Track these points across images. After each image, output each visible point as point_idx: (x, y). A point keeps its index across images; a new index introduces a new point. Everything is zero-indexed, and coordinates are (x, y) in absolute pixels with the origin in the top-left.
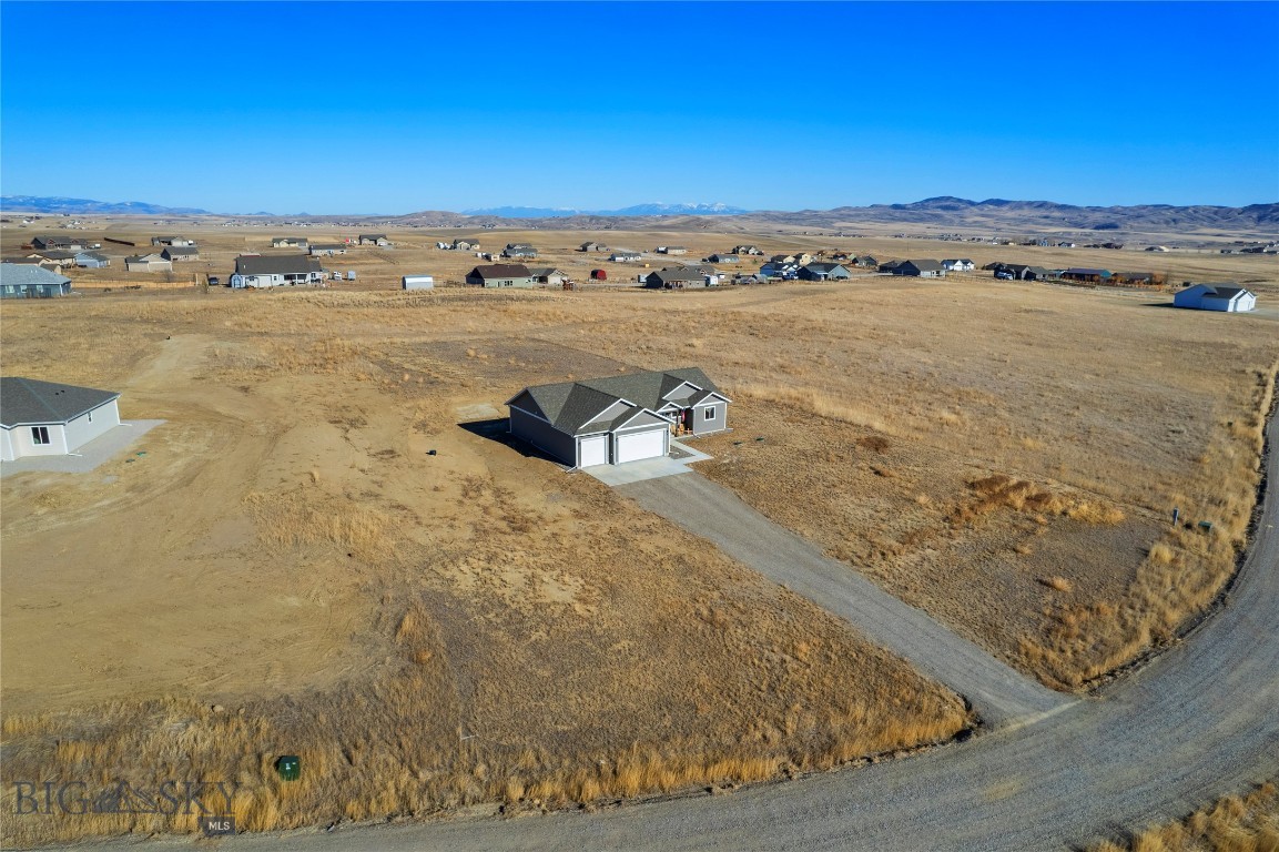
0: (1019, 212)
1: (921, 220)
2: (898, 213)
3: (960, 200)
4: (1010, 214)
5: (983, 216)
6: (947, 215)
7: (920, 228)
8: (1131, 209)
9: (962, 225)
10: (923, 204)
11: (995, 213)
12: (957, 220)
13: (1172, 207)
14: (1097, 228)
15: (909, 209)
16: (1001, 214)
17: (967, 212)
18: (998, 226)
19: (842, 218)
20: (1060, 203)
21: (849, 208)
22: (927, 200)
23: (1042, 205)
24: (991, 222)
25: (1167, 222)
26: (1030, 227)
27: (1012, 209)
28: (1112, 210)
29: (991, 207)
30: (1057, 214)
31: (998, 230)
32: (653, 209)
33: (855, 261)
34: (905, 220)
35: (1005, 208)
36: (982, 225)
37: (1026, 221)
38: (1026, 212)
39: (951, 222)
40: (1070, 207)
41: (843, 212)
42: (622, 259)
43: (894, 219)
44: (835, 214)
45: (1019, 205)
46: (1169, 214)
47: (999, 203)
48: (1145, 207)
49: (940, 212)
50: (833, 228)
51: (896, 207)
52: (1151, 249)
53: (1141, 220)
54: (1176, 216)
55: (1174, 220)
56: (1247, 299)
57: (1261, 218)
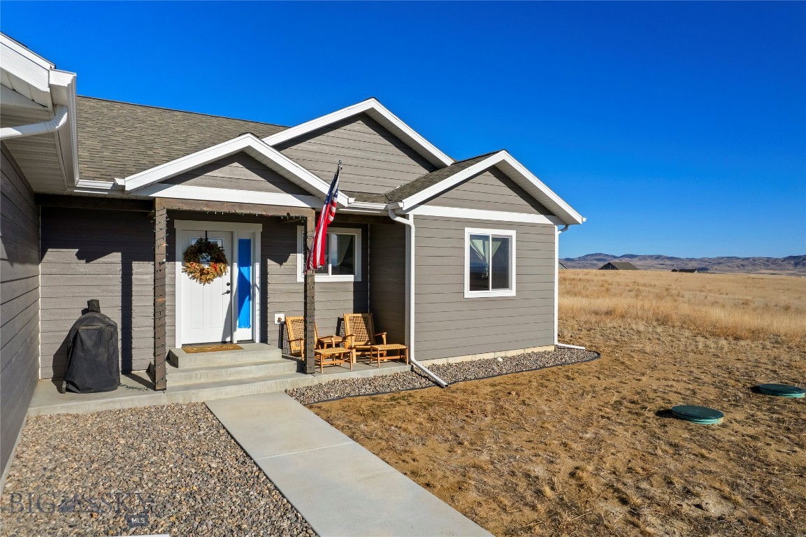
0: (645, 261)
1: (585, 267)
2: (569, 263)
3: (607, 256)
6: (601, 264)
10: (585, 258)
13: (739, 258)
15: (577, 261)
22: (587, 256)
23: (658, 257)
25: (738, 267)
28: (701, 260)
29: (627, 259)
30: (669, 262)
34: (574, 267)
35: (636, 259)
37: (649, 267)
38: (649, 262)
40: (676, 258)
46: (738, 262)
48: (722, 258)
49: (595, 262)
51: (567, 259)
53: (721, 265)
54: (743, 263)
55: (742, 265)
57: (796, 264)
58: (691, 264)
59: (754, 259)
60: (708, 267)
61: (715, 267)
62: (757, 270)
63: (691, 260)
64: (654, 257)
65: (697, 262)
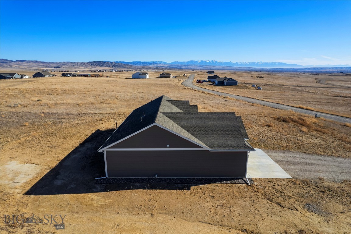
0: (30, 64)
4: (27, 64)
5: (17, 65)
8: (61, 63)
11: (21, 64)
13: (71, 62)
14: (55, 68)
20: (42, 61)
23: (36, 62)
24: (21, 67)
25: (72, 66)
28: (56, 63)
29: (19, 62)
30: (41, 64)
35: (24, 63)
37: (33, 66)
38: (32, 64)
40: (45, 62)
45: (29, 62)
46: (72, 64)
47: (22, 61)
48: (65, 62)
53: (65, 65)
54: (73, 64)
55: (73, 65)
56: (148, 75)
57: (91, 65)
58: (52, 65)
59: (77, 63)
60: (60, 66)
61: (63, 66)
62: (78, 67)
63: (52, 63)
64: (34, 62)
65: (55, 64)
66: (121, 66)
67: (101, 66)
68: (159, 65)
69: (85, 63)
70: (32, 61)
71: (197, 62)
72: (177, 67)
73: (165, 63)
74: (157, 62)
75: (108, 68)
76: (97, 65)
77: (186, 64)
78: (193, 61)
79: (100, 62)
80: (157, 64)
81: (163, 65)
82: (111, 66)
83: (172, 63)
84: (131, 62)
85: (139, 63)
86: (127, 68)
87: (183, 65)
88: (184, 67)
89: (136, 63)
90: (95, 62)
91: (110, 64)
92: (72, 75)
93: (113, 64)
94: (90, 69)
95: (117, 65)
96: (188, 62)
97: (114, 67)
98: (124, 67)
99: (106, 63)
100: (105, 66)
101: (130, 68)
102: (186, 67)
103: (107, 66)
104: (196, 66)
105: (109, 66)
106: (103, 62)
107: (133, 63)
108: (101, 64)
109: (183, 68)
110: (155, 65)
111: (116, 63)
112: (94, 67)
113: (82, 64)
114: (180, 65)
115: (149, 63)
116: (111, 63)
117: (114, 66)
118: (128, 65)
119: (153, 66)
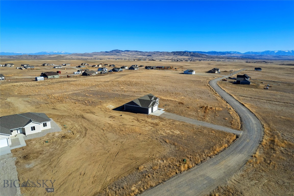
0: (132, 53)
1: (112, 55)
2: (107, 53)
3: (120, 50)
4: (130, 53)
5: (125, 54)
6: (118, 54)
7: (112, 57)
8: (153, 52)
9: (121, 56)
10: (112, 51)
11: (127, 53)
12: (120, 55)
13: (160, 52)
14: (148, 56)
15: (109, 52)
16: (128, 53)
17: (122, 53)
18: (129, 56)
19: (95, 55)
20: (140, 51)
21: (96, 52)
22: (113, 50)
23: (136, 51)
24: (127, 55)
25: (159, 55)
26: (135, 56)
27: (131, 52)
28: (149, 52)
29: (126, 52)
30: (139, 53)
31: (129, 57)
32: (45, 53)
33: (110, 66)
34: (109, 55)
35: (129, 52)
36: (125, 56)
37: (134, 55)
38: (133, 53)
39: (119, 55)
40: (142, 52)
41: (94, 53)
42: (57, 68)
43: (106, 55)
44: (93, 54)
45: (132, 51)
47: (128, 51)
48: (155, 52)
49: (116, 53)
50: (93, 57)
51: (106, 52)
52: (160, 61)
54: (161, 54)
56: (194, 72)
57: (174, 54)
58: (146, 54)
59: (164, 52)
60: (151, 55)
61: (153, 55)
62: (164, 56)
63: (147, 52)
66: (198, 56)
67: (182, 55)
68: (232, 55)
69: (169, 52)
70: (134, 51)
71: (273, 52)
72: (250, 57)
73: (238, 53)
74: (231, 52)
75: (187, 57)
76: (178, 55)
77: (260, 54)
78: (269, 51)
79: (181, 52)
80: (231, 53)
81: (237, 55)
82: (189, 55)
83: (246, 53)
84: (207, 52)
85: (215, 53)
86: (203, 57)
87: (258, 55)
88: (258, 57)
89: (211, 53)
90: (177, 52)
91: (189, 54)
92: (151, 68)
93: (191, 54)
94: (173, 57)
95: (194, 55)
96: (263, 52)
97: (192, 57)
98: (199, 57)
99: (186, 53)
100: (184, 56)
101: (205, 58)
102: (260, 57)
103: (186, 56)
104: (272, 56)
105: (188, 55)
106: (183, 52)
107: (209, 53)
108: (182, 53)
109: (256, 58)
110: (229, 55)
111: (194, 52)
112: (176, 56)
113: (167, 53)
114: (253, 55)
115: (224, 53)
116: (190, 52)
117: (192, 55)
118: (203, 55)
119: (227, 55)
